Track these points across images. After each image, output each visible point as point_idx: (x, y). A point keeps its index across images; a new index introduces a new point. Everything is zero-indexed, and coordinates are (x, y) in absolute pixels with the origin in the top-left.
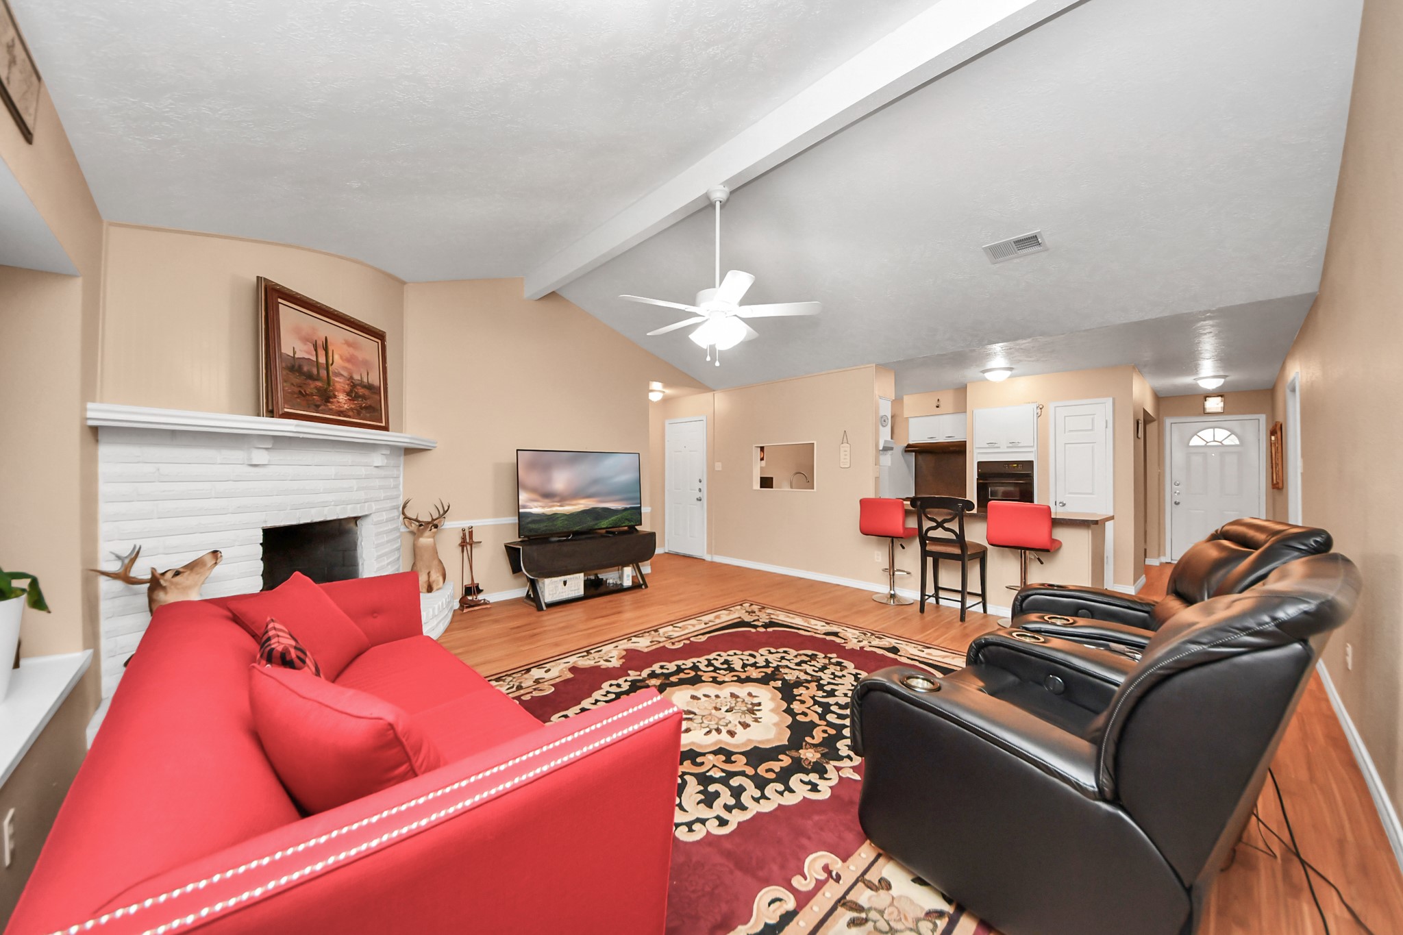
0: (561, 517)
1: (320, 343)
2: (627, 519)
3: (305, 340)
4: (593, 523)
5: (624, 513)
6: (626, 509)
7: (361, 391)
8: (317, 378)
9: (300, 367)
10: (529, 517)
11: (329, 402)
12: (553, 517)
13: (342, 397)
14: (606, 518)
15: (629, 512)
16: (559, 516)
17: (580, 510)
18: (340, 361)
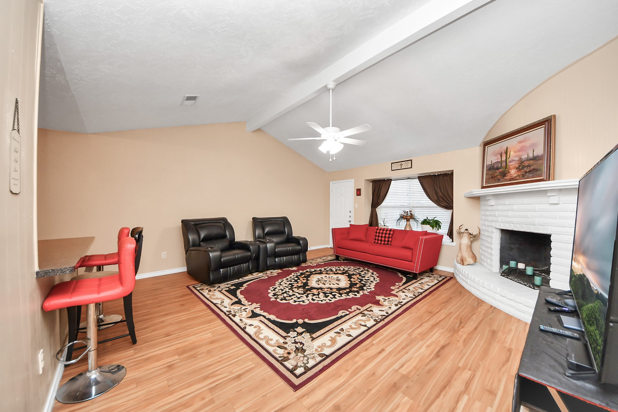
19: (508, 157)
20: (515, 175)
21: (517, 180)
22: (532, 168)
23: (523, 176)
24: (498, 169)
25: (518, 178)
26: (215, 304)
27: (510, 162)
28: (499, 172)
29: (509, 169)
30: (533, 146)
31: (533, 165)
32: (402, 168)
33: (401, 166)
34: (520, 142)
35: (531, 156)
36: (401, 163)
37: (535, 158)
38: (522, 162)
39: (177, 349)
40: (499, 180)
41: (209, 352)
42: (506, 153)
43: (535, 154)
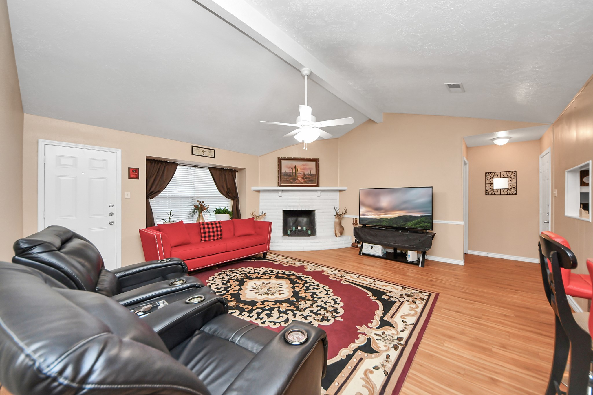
0: (385, 220)
1: (293, 167)
2: (423, 221)
3: (289, 168)
4: (404, 223)
5: (422, 219)
6: (423, 216)
7: (307, 176)
8: (292, 176)
9: (287, 174)
10: (366, 220)
11: (296, 181)
12: (381, 220)
13: (300, 179)
14: (411, 221)
15: (424, 218)
16: (384, 220)
17: (396, 217)
18: (300, 170)
19: (297, 171)
20: (302, 181)
21: (303, 184)
22: (311, 179)
23: (306, 183)
24: (290, 176)
25: (303, 183)
26: (389, 376)
27: (299, 174)
28: (292, 178)
29: (298, 178)
30: (310, 169)
31: (311, 178)
32: (204, 156)
33: (204, 153)
34: (303, 165)
35: (309, 173)
36: (203, 149)
37: (312, 175)
38: (305, 175)
39: (490, 356)
40: (292, 183)
41: (462, 334)
42: (295, 168)
43: (312, 173)
